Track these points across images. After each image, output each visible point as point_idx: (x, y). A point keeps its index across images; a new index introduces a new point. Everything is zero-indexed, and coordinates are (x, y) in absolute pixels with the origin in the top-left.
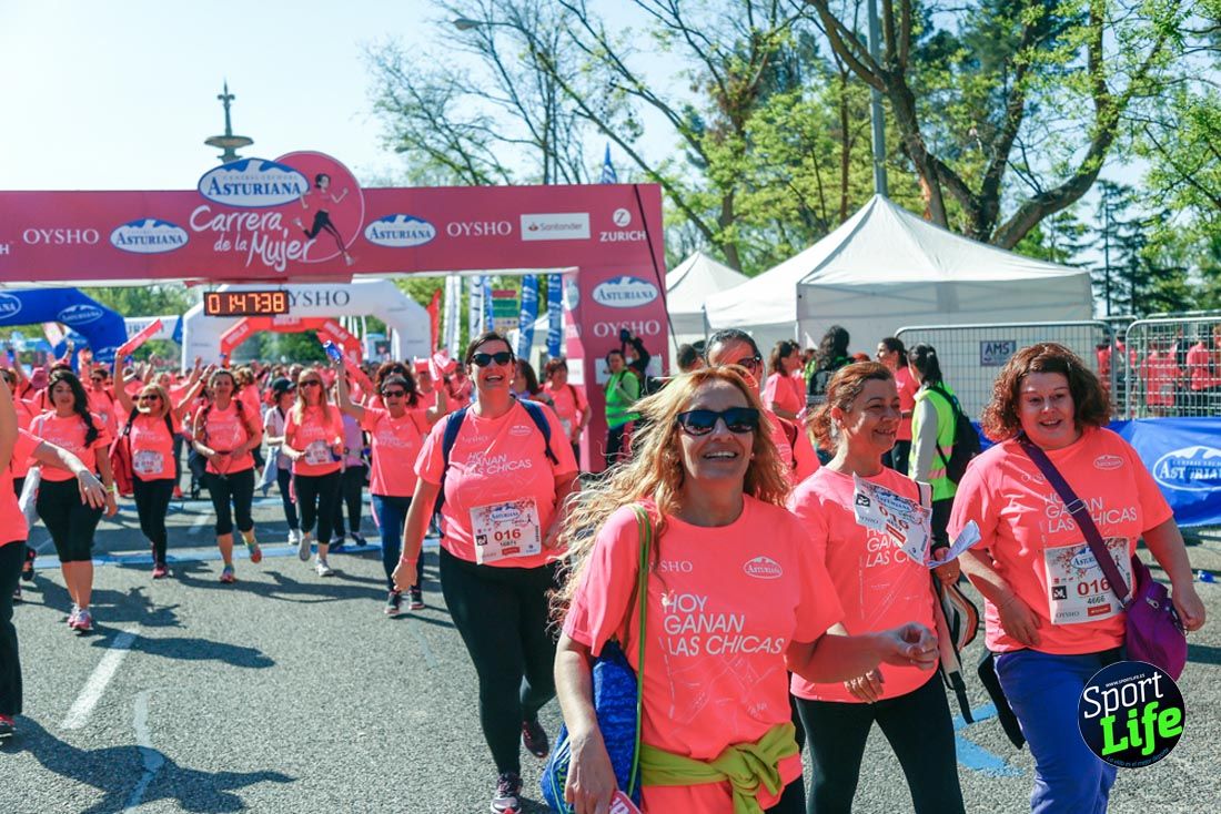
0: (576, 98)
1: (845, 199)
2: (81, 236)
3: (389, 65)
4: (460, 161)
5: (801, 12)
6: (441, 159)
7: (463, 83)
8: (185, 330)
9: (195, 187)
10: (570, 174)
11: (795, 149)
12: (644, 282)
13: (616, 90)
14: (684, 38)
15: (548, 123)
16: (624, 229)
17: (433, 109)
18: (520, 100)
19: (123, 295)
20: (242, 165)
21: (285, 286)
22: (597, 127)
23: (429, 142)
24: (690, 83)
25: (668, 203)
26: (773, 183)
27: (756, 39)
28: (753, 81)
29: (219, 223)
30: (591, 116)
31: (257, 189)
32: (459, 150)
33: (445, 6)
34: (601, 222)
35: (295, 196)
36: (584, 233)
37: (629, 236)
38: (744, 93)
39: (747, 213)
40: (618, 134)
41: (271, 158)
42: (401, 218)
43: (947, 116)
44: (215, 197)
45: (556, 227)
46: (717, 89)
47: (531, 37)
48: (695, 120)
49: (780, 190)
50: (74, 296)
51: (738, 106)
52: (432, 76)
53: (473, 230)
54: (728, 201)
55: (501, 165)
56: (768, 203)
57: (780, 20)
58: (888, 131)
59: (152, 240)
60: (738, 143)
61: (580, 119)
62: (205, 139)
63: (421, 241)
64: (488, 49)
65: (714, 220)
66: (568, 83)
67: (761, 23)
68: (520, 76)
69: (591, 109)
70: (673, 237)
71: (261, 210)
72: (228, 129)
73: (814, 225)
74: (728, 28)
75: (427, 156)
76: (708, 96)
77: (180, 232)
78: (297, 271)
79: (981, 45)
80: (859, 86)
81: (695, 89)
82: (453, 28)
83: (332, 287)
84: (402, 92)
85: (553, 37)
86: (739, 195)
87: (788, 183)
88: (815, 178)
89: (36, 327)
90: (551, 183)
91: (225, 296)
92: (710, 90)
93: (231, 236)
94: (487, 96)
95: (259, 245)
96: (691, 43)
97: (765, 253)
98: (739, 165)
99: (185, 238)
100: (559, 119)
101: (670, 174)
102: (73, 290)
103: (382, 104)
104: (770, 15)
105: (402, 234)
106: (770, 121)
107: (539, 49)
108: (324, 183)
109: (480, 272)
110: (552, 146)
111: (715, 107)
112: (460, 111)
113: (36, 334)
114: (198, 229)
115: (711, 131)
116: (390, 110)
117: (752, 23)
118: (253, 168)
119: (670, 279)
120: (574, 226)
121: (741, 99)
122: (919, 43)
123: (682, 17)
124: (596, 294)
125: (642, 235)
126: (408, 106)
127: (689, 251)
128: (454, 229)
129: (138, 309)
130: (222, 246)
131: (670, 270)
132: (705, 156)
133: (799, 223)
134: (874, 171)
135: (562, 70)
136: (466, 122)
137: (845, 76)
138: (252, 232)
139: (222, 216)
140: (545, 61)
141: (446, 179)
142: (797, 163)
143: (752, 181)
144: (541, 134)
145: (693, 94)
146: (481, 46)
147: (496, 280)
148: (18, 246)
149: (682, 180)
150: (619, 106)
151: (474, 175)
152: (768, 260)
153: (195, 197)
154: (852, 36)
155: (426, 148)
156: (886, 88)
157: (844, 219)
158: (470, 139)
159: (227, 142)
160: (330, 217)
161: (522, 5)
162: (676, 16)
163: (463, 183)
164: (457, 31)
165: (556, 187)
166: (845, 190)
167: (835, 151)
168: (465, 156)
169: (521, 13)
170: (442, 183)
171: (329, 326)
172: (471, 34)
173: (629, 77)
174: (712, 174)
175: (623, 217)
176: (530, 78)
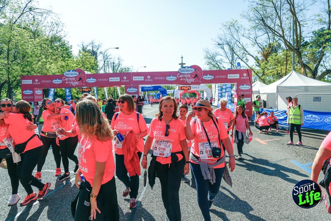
0: (237, 55)
1: (286, 71)
2: (162, 78)
3: (207, 51)
4: (217, 66)
5: (279, 39)
6: (214, 66)
7: (218, 54)
8: (175, 92)
9: (178, 71)
10: (236, 68)
11: (277, 63)
12: (248, 85)
13: (244, 54)
14: (257, 45)
15: (232, 60)
16: (245, 77)
17: (213, 58)
18: (228, 56)
19: (166, 87)
20: (185, 67)
21: (190, 86)
22: (241, 60)
23: (212, 63)
24: (258, 52)
25: (253, 72)
26: (272, 69)
27: (270, 44)
28: (269, 52)
29: (181, 76)
30: (240, 58)
31: (187, 71)
32: (217, 64)
33: (216, 42)
34: (241, 75)
35: (192, 72)
36: (238, 77)
37: (246, 78)
38: (268, 53)
39: (267, 74)
40: (244, 61)
41: (189, 66)
42: (208, 75)
43: (307, 56)
44: (181, 72)
45: (234, 76)
46: (263, 53)
47: (230, 46)
48: (258, 58)
49: (273, 70)
50: (160, 87)
51: (266, 56)
52: (213, 53)
53: (220, 77)
54: (264, 72)
55: (224, 67)
56: (271, 72)
57: (275, 41)
58: (295, 59)
59: (172, 79)
60: (267, 62)
61: (237, 59)
62: (179, 64)
63: (211, 79)
64: (223, 48)
65: (261, 76)
66: (236, 53)
67: (271, 42)
68: (228, 53)
69: (240, 57)
70: (253, 78)
71: (187, 74)
72: (182, 62)
73: (279, 76)
74: (265, 42)
75: (212, 65)
76: (261, 54)
77: (175, 77)
78: (192, 83)
79: (314, 43)
80: (289, 51)
81: (258, 53)
82: (217, 45)
83: (197, 86)
84: (209, 56)
85: (233, 46)
86: (266, 71)
87: (275, 69)
88: (280, 68)
89: (155, 91)
90: (232, 69)
91: (181, 87)
92: (261, 53)
93: (183, 78)
94: (222, 56)
95: (187, 79)
96: (258, 45)
97: (269, 81)
98: (266, 66)
99: (176, 78)
100: (234, 59)
101: (253, 68)
102: (160, 86)
103: (205, 57)
104: (273, 40)
105: (208, 78)
106: (272, 58)
107: (231, 48)
108: (197, 70)
109: (221, 84)
110: (232, 63)
111: (262, 56)
112: (218, 58)
113: (155, 92)
114: (178, 77)
115: (261, 60)
116: (207, 58)
117: (269, 41)
118: (186, 68)
119: (253, 85)
120: (237, 76)
121: (267, 55)
122: (301, 44)
123: (257, 41)
124: (240, 87)
125: (248, 78)
126: (209, 58)
127: (255, 81)
128: (217, 77)
129: (168, 89)
130: (181, 79)
131: (253, 83)
132: (260, 64)
133: (276, 76)
134: (292, 66)
135: (235, 51)
136: (219, 60)
137: (287, 50)
138: (186, 78)
139: (182, 75)
140: (232, 50)
141: (215, 69)
142: (277, 65)
143: (268, 68)
144: (231, 62)
145: (258, 54)
146: (222, 48)
147: (222, 85)
148: (154, 80)
149: (255, 68)
150: (245, 57)
151: (220, 68)
152: (270, 82)
153: (178, 72)
154: (289, 43)
155: (212, 64)
156: (296, 52)
157: (286, 75)
158: (219, 63)
159: (182, 64)
160: (198, 75)
161: (229, 41)
162: (256, 41)
163: (218, 69)
164: (218, 46)
165: (233, 70)
166: (286, 70)
167: (284, 63)
168: (218, 65)
169: (228, 42)
170: (214, 70)
171: (196, 92)
172: (220, 46)
173: (247, 52)
174: (261, 67)
175: (245, 75)
176: (229, 53)
